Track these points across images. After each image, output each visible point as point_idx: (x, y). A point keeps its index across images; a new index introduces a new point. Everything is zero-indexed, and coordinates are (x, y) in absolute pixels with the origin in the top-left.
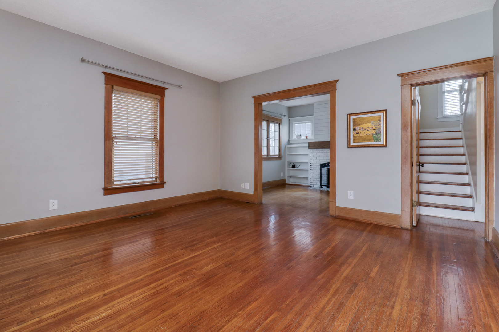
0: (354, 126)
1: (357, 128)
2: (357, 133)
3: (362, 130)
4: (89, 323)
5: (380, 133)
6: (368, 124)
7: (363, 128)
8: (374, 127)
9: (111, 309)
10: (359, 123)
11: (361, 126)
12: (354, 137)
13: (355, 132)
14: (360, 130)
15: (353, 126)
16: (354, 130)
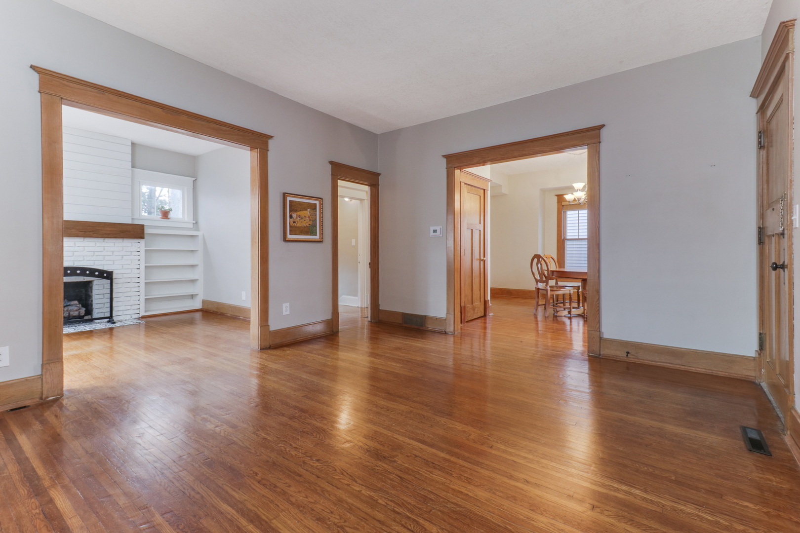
0: (290, 211)
1: (294, 215)
2: (294, 222)
3: (299, 218)
4: (649, 494)
5: (316, 226)
6: (304, 212)
7: (299, 216)
8: (310, 217)
9: (611, 485)
10: (295, 208)
11: (299, 213)
12: (290, 226)
13: (292, 220)
14: (297, 218)
15: (290, 213)
16: (291, 217)
